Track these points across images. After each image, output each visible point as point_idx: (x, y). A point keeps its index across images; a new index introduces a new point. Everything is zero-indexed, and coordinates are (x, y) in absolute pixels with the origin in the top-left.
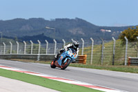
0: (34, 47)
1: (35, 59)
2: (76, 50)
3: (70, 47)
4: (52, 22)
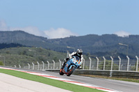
0: (107, 63)
1: (107, 75)
2: (80, 57)
4: (125, 38)
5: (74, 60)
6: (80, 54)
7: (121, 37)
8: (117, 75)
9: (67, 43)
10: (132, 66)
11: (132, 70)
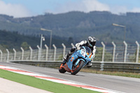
1: (97, 68)
2: (92, 49)
3: (84, 45)
5: (83, 53)
6: (93, 44)
7: (116, 15)
8: (111, 68)
9: (41, 23)
10: (131, 56)
11: (131, 60)
